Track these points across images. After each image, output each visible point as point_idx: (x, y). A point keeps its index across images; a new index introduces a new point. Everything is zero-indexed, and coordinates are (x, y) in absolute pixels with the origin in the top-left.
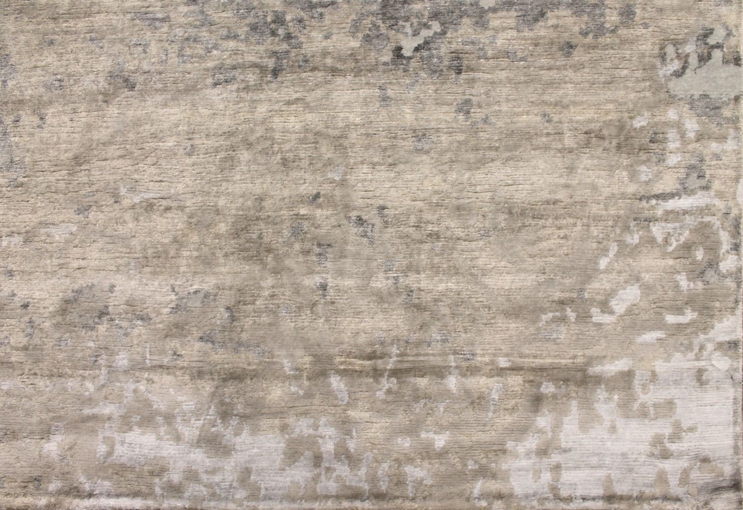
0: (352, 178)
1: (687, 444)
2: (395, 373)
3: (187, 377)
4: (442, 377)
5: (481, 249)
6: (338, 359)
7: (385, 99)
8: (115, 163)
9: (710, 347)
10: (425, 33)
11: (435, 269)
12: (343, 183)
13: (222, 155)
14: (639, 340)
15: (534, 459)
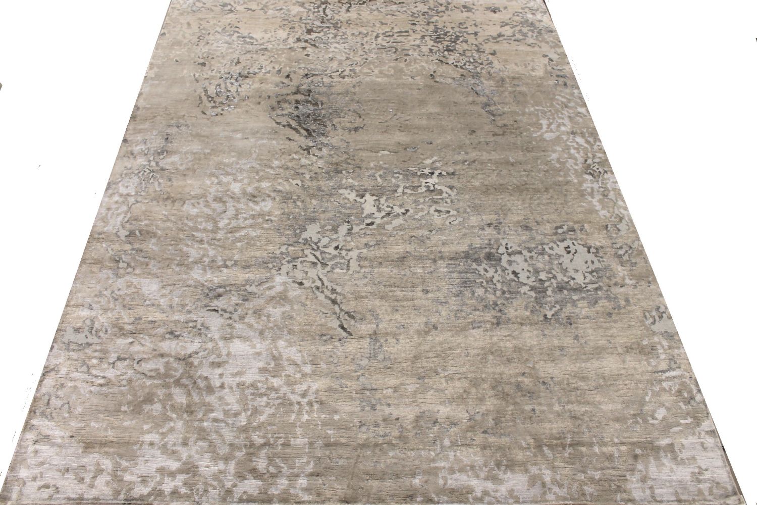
0: (537, 366)
1: (707, 475)
2: (571, 445)
3: (479, 449)
4: (592, 447)
5: (596, 394)
6: (545, 441)
7: (544, 335)
8: (434, 359)
9: (703, 433)
10: (554, 309)
11: (579, 403)
12: (534, 368)
13: (481, 356)
14: (672, 430)
15: (640, 484)
